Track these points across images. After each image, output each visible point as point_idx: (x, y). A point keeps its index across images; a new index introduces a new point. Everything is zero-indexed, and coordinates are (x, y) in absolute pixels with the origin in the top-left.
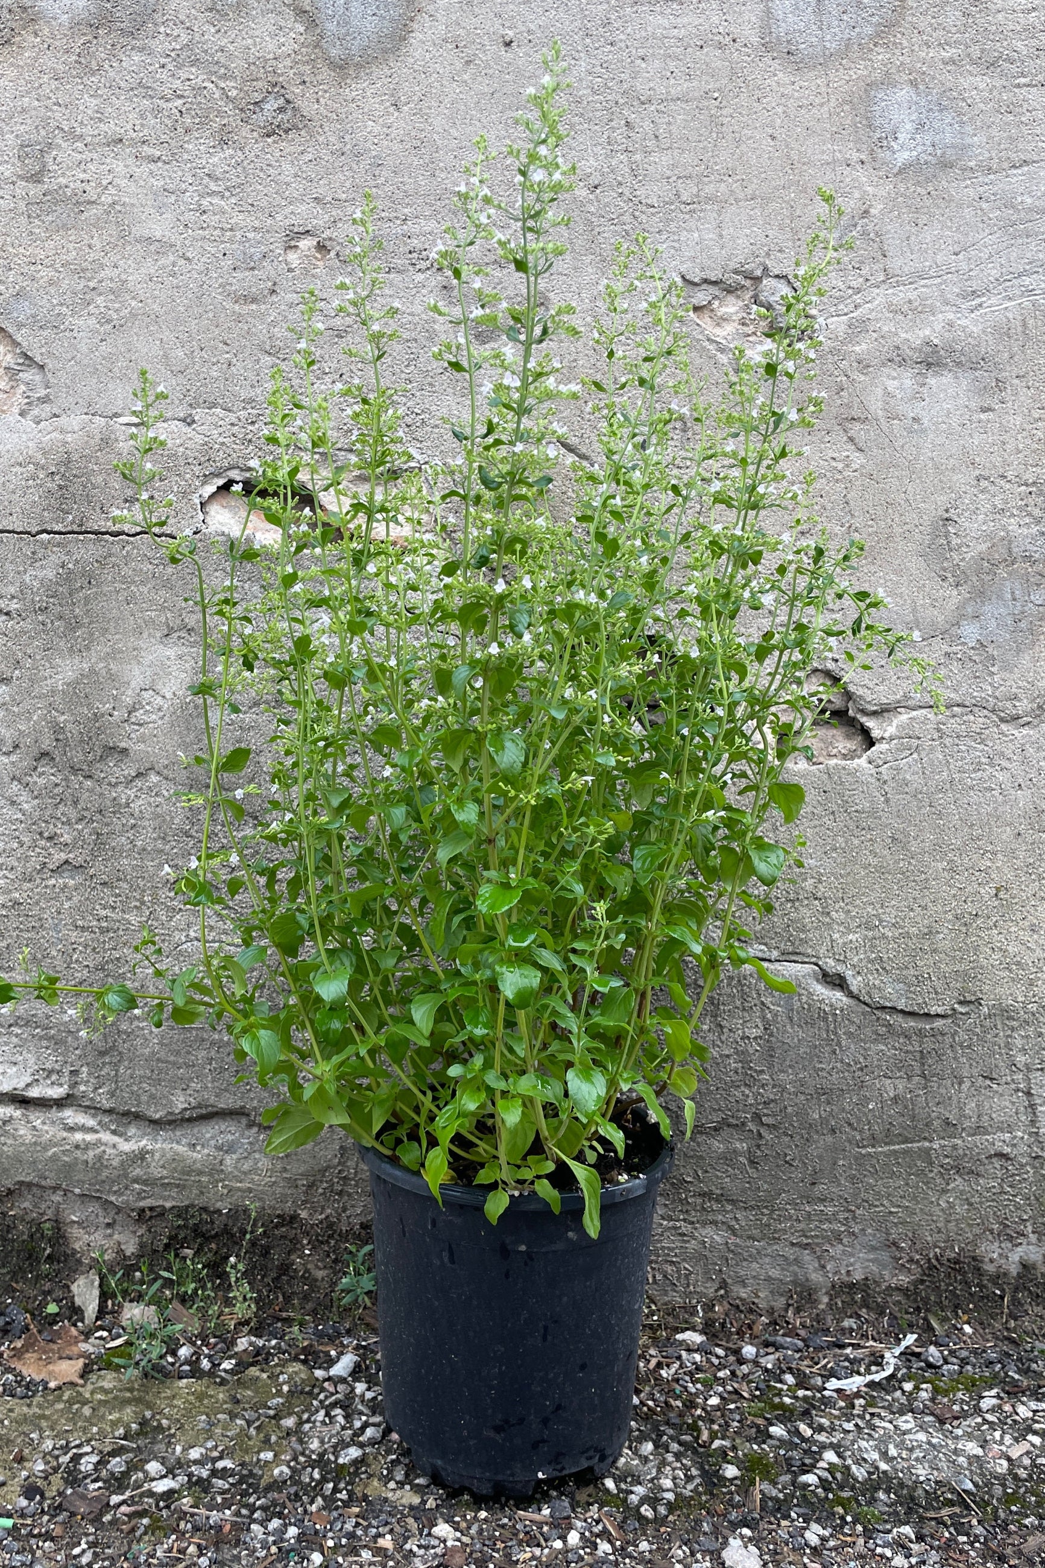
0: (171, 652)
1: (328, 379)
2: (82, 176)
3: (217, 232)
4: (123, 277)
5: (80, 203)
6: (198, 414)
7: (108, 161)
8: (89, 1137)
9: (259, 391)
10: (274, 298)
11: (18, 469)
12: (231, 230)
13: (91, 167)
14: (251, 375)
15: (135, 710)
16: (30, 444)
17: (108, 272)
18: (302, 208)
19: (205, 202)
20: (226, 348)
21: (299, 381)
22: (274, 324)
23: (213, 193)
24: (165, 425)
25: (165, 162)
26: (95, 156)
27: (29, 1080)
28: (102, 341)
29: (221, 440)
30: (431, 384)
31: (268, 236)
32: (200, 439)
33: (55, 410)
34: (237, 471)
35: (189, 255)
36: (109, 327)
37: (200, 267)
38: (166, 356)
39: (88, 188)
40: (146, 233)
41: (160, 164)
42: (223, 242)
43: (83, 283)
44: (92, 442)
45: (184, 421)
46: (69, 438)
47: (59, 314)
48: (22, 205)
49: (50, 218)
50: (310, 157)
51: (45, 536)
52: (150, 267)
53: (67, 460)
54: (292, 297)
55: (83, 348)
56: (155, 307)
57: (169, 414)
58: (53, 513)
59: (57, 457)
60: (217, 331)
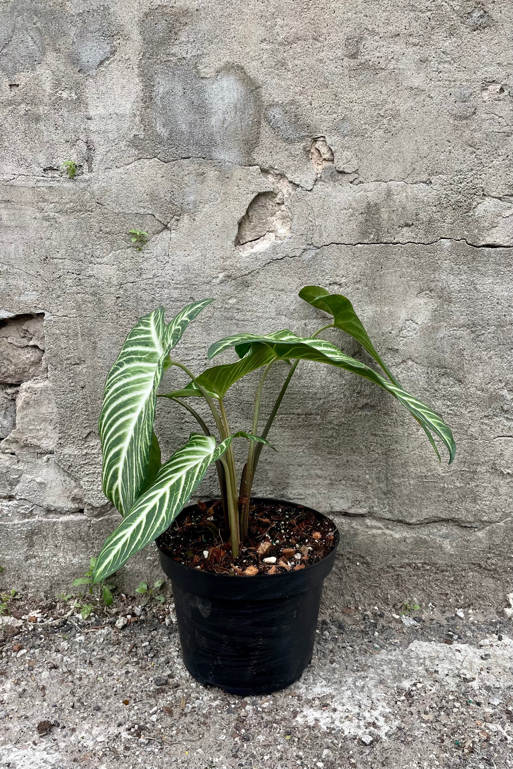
0: (422, 301)
1: (500, 158)
2: (378, 54)
3: (447, 83)
4: (398, 108)
5: (376, 70)
6: (434, 179)
7: (392, 46)
8: (379, 531)
9: (465, 165)
10: (475, 117)
11: (345, 211)
12: (455, 81)
13: (383, 49)
14: (460, 157)
15: (402, 330)
16: (350, 198)
17: (390, 106)
18: (490, 69)
19: (441, 67)
20: (449, 144)
21: (485, 160)
22: (475, 130)
23: (446, 62)
24: (416, 185)
25: (421, 46)
26: (385, 43)
27: (350, 505)
28: (386, 142)
29: (445, 192)
31: (473, 84)
32: (434, 192)
35: (432, 95)
36: (390, 134)
37: (438, 101)
38: (418, 149)
39: (381, 61)
40: (410, 85)
41: (418, 47)
42: (449, 88)
43: (377, 112)
44: (380, 196)
45: (425, 182)
46: (369, 194)
47: (364, 129)
48: (346, 72)
49: (360, 78)
50: (496, 41)
51: (359, 245)
52: (411, 103)
53: (369, 206)
54: (484, 116)
55: (376, 146)
56: (414, 123)
57: (418, 179)
58: (364, 233)
59: (364, 204)
60: (445, 135)
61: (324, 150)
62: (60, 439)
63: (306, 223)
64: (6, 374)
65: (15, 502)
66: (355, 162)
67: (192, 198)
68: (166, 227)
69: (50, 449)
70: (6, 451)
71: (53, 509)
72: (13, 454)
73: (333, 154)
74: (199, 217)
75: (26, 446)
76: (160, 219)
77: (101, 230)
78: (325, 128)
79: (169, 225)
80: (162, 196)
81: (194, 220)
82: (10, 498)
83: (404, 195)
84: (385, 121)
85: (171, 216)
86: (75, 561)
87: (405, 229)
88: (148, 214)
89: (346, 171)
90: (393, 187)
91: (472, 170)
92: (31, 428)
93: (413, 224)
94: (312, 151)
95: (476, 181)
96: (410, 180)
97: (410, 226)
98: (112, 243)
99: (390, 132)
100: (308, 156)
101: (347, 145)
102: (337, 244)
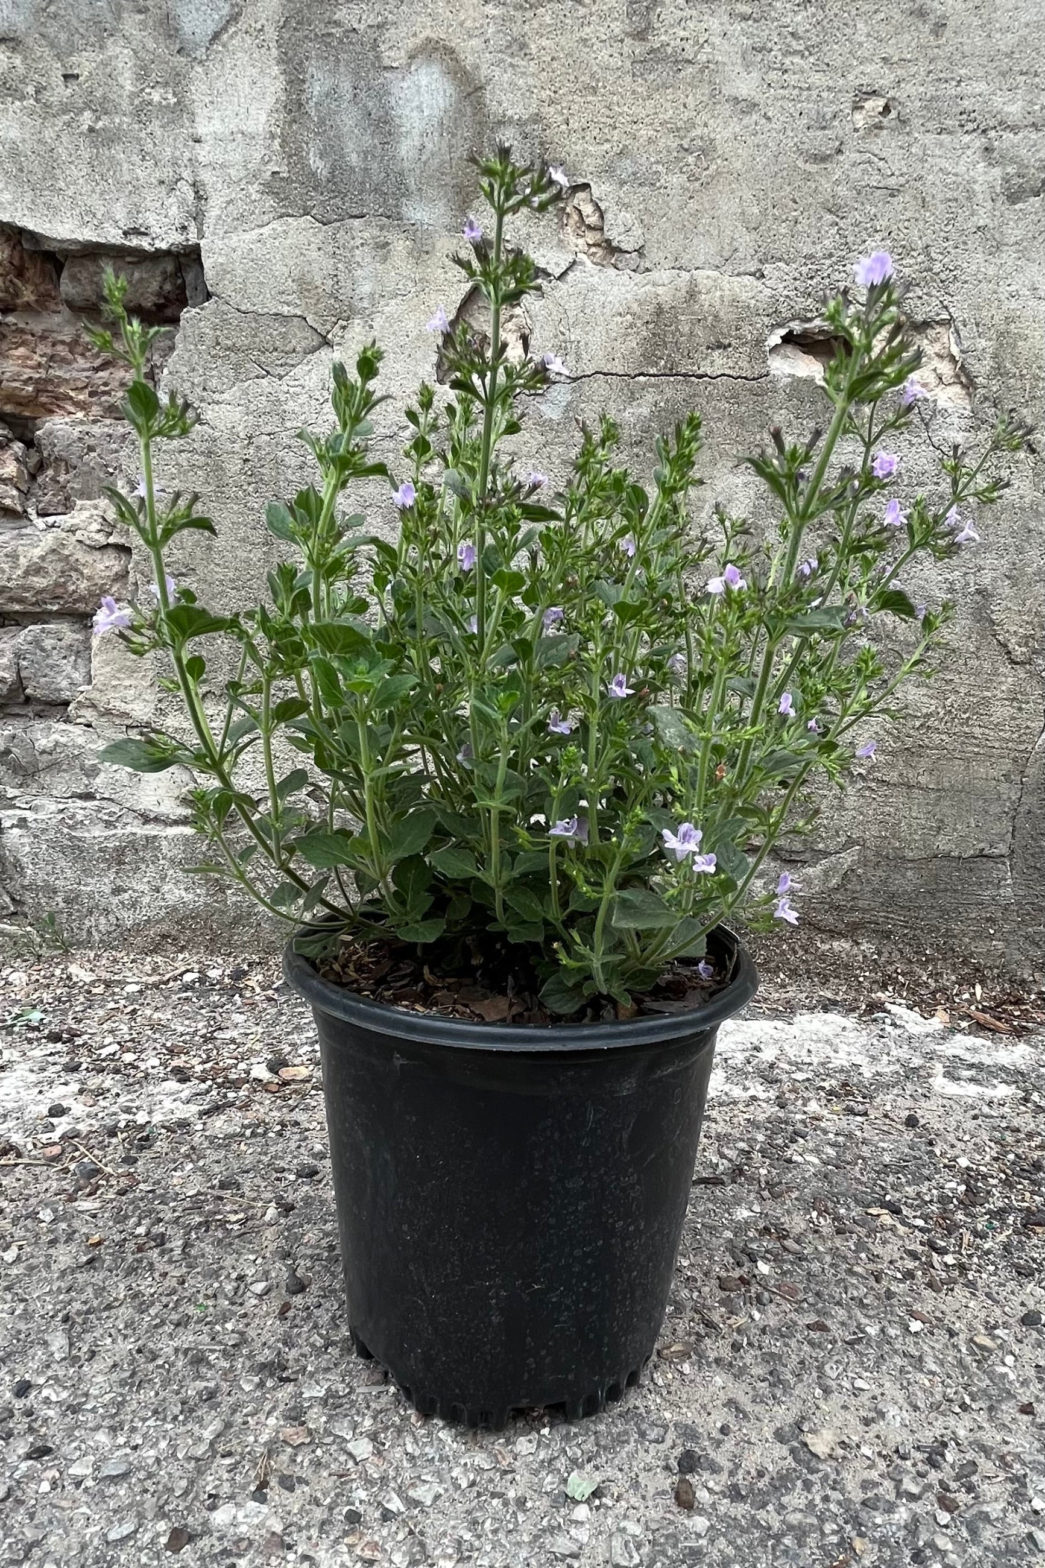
0: (739, 480)
1: (878, 237)
2: (682, 34)
3: (796, 92)
4: (712, 136)
5: (680, 62)
6: (768, 269)
7: (705, 18)
9: (818, 247)
10: (841, 158)
11: (619, 319)
12: (809, 89)
13: (691, 25)
14: (814, 231)
15: (706, 530)
16: (628, 296)
17: (698, 132)
18: (869, 68)
19: (787, 61)
20: (795, 206)
21: (853, 238)
22: (837, 183)
23: (796, 52)
24: (739, 279)
25: (755, 21)
26: (694, 13)
28: (691, 198)
29: (786, 293)
30: (965, 243)
31: (839, 95)
32: (768, 292)
33: (648, 265)
34: (797, 322)
35: (770, 114)
36: (697, 184)
37: (778, 126)
38: (743, 213)
39: (687, 47)
40: (734, 92)
41: (750, 22)
42: (800, 102)
43: (678, 141)
44: (679, 294)
45: (753, 274)
46: (660, 290)
47: (656, 172)
48: (628, 63)
49: (652, 77)
50: (882, 16)
51: (641, 378)
52: (735, 127)
53: (659, 311)
54: (855, 157)
55: (674, 204)
56: (738, 165)
57: (742, 270)
58: (649, 358)
59: (651, 308)
60: (788, 189)
61: (587, 209)
62: (160, 701)
63: (556, 336)
64: (75, 596)
65: (96, 803)
66: (638, 231)
67: (366, 288)
68: (326, 343)
69: (145, 719)
70: (79, 720)
71: (152, 816)
72: (89, 726)
73: (602, 217)
74: (378, 322)
75: (108, 713)
76: (315, 326)
77: (218, 344)
78: (591, 169)
79: (330, 336)
80: (318, 283)
81: (371, 327)
82: (88, 796)
83: (718, 294)
84: (691, 159)
85: (334, 319)
86: (188, 897)
87: (716, 353)
88: (295, 316)
89: (624, 246)
90: (699, 280)
91: (831, 255)
92: (114, 683)
93: (730, 345)
94: (568, 210)
95: (837, 276)
96: (728, 268)
97: (725, 348)
98: (237, 367)
99: (697, 179)
100: (561, 219)
101: (626, 200)
102: (605, 374)
